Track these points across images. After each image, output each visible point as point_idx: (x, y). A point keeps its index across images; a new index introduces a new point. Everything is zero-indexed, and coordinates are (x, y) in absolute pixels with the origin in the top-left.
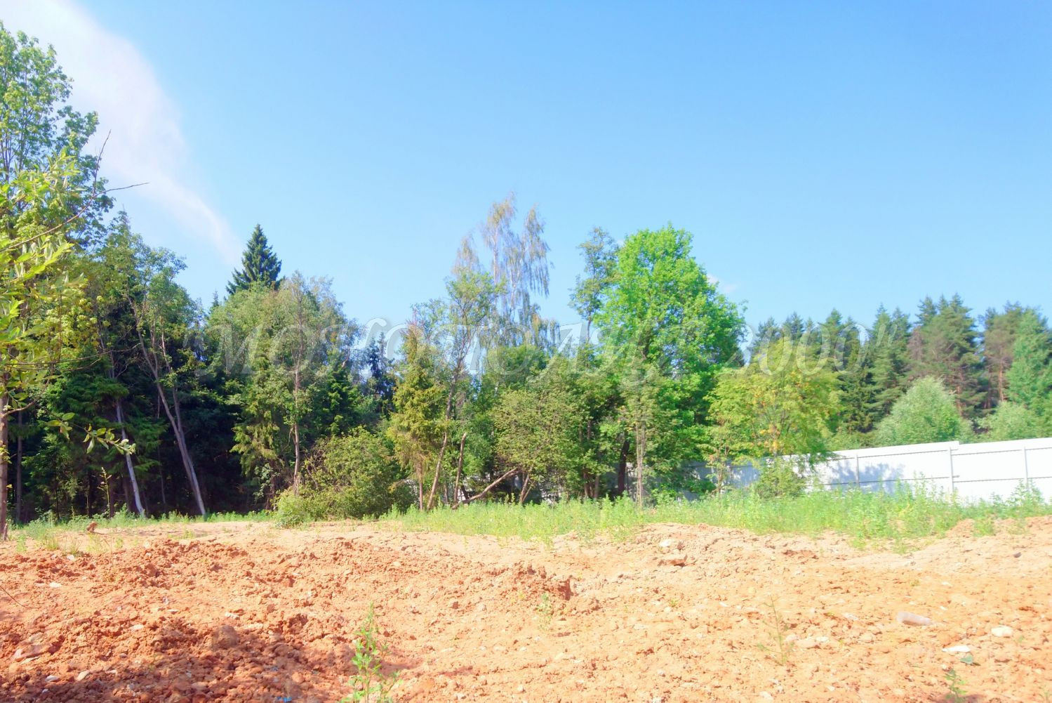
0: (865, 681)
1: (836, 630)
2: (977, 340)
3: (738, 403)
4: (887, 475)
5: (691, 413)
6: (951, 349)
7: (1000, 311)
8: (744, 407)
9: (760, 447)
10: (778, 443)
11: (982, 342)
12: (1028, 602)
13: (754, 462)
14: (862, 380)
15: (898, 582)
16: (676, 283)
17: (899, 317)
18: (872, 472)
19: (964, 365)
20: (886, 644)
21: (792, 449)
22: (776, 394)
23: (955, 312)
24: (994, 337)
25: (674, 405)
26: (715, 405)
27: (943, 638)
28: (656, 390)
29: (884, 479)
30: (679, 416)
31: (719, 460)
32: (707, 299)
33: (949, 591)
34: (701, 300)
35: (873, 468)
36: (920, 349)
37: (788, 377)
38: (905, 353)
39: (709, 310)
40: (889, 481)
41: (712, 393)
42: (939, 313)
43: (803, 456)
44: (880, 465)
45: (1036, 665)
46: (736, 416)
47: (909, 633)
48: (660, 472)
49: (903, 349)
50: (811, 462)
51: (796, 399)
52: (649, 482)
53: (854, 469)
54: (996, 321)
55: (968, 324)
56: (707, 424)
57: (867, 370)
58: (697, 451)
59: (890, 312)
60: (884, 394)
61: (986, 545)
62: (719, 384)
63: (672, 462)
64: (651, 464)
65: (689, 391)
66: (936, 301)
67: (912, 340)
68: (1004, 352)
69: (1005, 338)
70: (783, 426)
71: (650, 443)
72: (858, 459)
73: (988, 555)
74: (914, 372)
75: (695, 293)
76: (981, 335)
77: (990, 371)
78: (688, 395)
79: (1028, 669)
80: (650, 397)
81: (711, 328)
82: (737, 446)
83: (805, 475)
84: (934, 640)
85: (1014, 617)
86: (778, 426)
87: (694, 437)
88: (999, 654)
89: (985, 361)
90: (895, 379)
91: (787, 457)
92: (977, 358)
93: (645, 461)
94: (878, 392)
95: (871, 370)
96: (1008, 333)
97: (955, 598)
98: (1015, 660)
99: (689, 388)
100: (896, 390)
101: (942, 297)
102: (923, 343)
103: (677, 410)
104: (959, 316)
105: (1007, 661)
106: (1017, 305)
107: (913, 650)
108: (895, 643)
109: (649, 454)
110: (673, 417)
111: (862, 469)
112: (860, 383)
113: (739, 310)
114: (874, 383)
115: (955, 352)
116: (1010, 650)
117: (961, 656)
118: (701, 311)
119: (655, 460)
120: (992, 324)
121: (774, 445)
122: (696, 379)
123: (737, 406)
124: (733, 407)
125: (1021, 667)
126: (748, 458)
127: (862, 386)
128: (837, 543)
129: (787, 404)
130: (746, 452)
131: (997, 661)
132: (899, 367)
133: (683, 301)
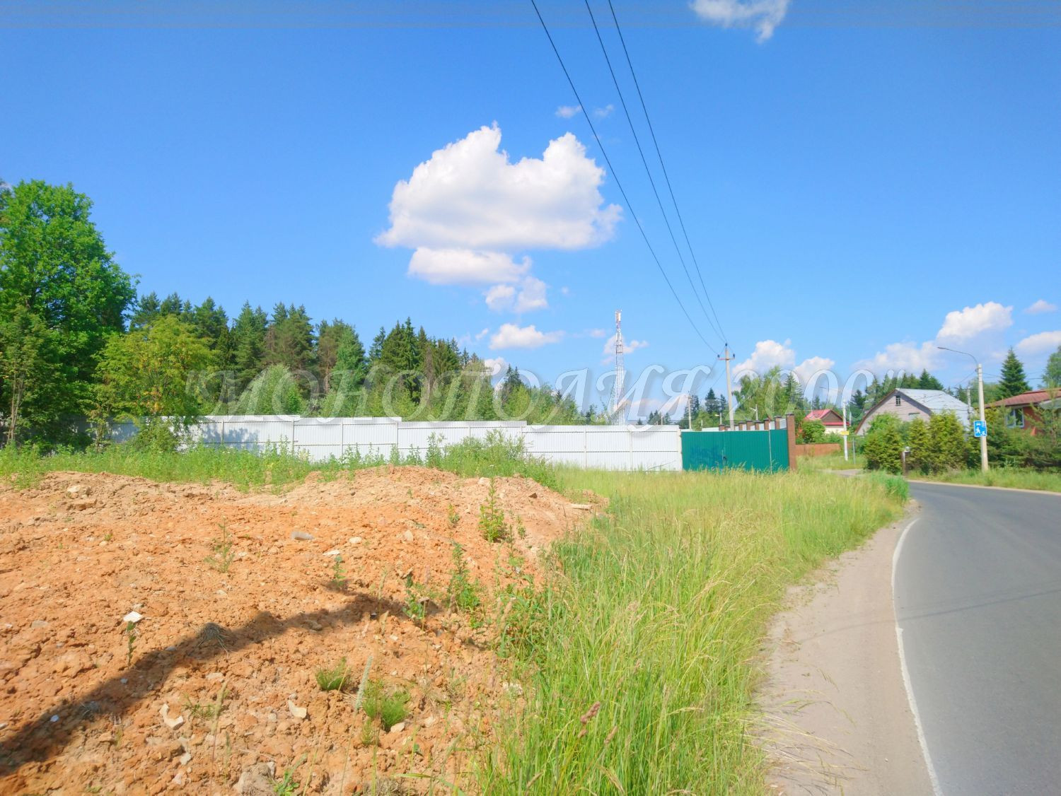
0: (281, 578)
1: (252, 547)
2: (314, 342)
3: (124, 365)
4: (246, 437)
5: (76, 369)
6: (296, 345)
7: (330, 324)
8: (130, 369)
9: (142, 407)
10: (159, 405)
11: (317, 344)
12: (366, 522)
13: (134, 419)
14: (227, 359)
15: (282, 513)
16: (72, 242)
17: (260, 313)
18: (234, 435)
19: (304, 359)
20: (288, 554)
21: (170, 411)
22: (161, 361)
23: (300, 318)
24: (326, 342)
25: (58, 358)
26: (102, 364)
27: (323, 546)
28: (41, 341)
29: (243, 441)
30: (62, 371)
31: (101, 416)
32: (102, 266)
33: (317, 518)
34: (95, 265)
35: (236, 431)
36: (273, 341)
37: (173, 348)
38: (262, 343)
39: (102, 275)
40: (246, 442)
41: (100, 352)
42: (289, 317)
43: (180, 418)
44: (241, 430)
45: (376, 559)
46: (122, 377)
47: (301, 545)
48: (35, 423)
49: (261, 340)
50: (186, 423)
51: (178, 368)
52: (22, 432)
53: (220, 431)
54: (327, 330)
55: (309, 329)
56: (91, 381)
57: (231, 352)
58: (77, 406)
59: (254, 308)
60: (244, 373)
61: (333, 488)
62: (107, 345)
63: (50, 414)
64: (25, 414)
65: (74, 347)
66: (288, 307)
67: (268, 333)
68: (331, 354)
69: (332, 344)
70: (165, 390)
71: (29, 394)
72: (225, 424)
73: (335, 494)
74: (268, 358)
75: (91, 257)
76: (317, 339)
77: (321, 366)
78: (74, 351)
79: (372, 561)
80: (33, 347)
81: (103, 292)
82: (121, 405)
83: (180, 434)
84: (317, 548)
85: (361, 531)
86: (161, 389)
87: (77, 392)
88: (356, 553)
89: (318, 358)
90: (253, 362)
91: (164, 418)
92: (312, 355)
93: (20, 412)
94: (240, 370)
95: (235, 352)
96: (334, 340)
97: (323, 522)
98: (364, 557)
99: (75, 344)
100: (253, 371)
101: (293, 305)
102: (276, 338)
103: (62, 364)
104: (303, 322)
105: (361, 558)
106: (341, 322)
107: (304, 556)
108: (293, 552)
109: (25, 405)
110: (57, 370)
111: (227, 432)
112: (226, 362)
113: (133, 282)
114: (236, 363)
115: (298, 349)
116: (361, 551)
117: (335, 557)
118: (94, 274)
119: (32, 411)
120: (324, 332)
121: (156, 406)
122: (83, 337)
123: (123, 368)
124: (119, 368)
125: (368, 561)
126: (130, 415)
127: (227, 364)
128: (225, 488)
129: (170, 372)
130: (127, 410)
131: (355, 558)
132: (256, 353)
133: (77, 261)
